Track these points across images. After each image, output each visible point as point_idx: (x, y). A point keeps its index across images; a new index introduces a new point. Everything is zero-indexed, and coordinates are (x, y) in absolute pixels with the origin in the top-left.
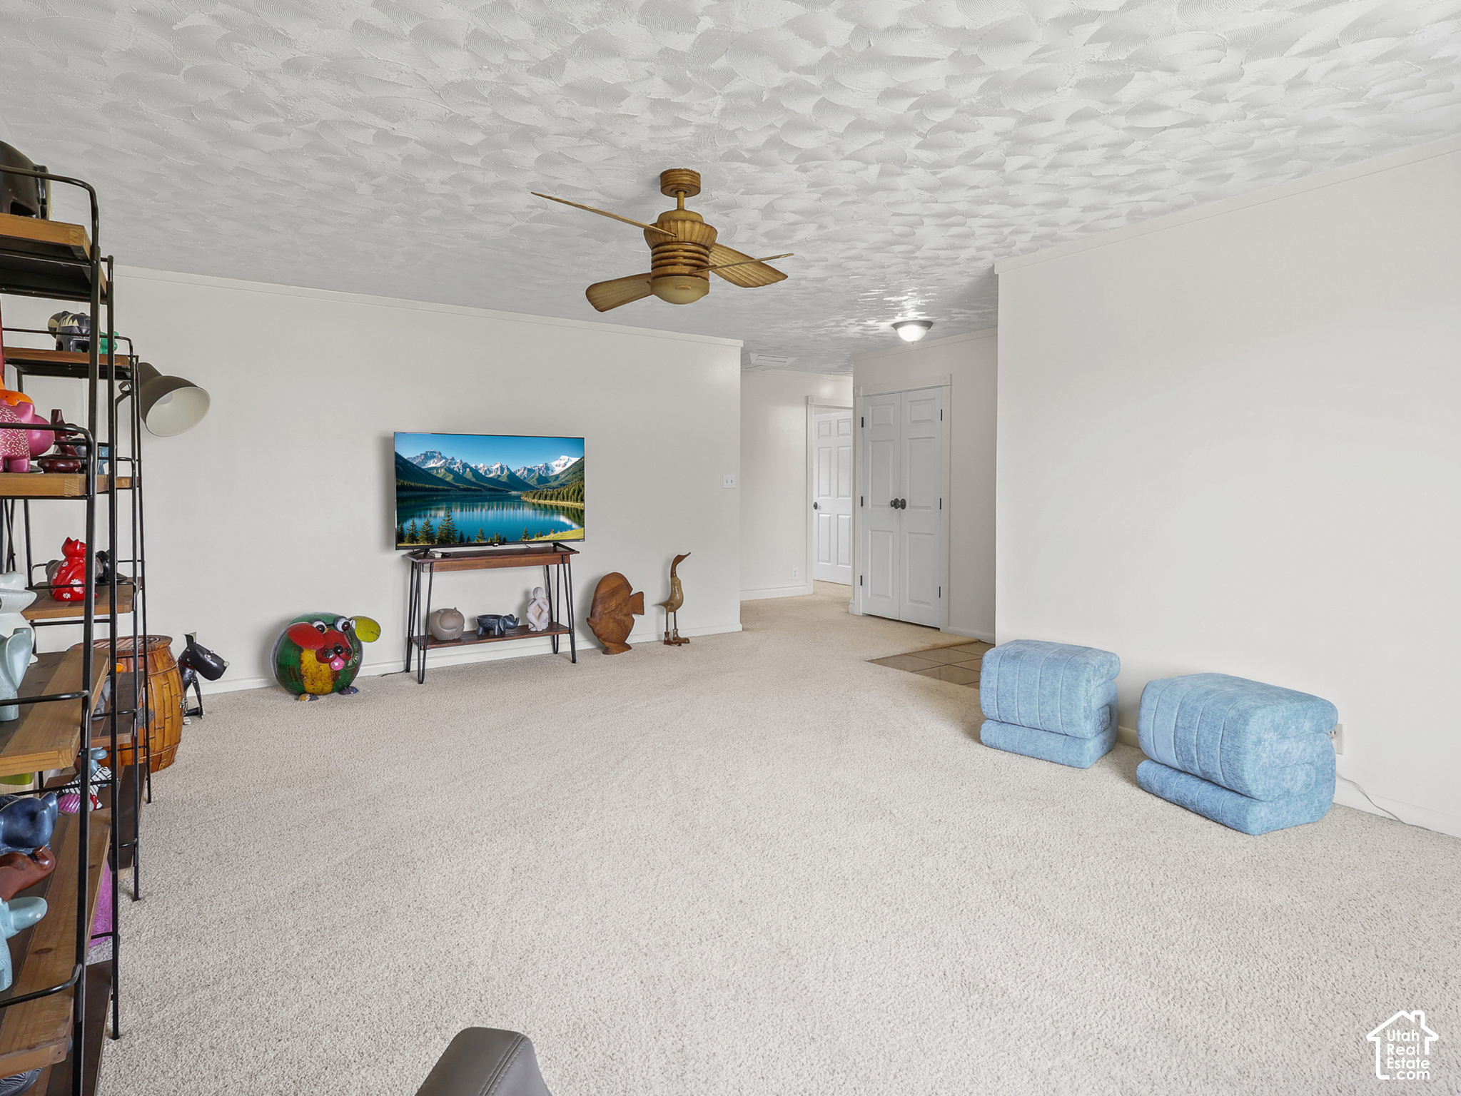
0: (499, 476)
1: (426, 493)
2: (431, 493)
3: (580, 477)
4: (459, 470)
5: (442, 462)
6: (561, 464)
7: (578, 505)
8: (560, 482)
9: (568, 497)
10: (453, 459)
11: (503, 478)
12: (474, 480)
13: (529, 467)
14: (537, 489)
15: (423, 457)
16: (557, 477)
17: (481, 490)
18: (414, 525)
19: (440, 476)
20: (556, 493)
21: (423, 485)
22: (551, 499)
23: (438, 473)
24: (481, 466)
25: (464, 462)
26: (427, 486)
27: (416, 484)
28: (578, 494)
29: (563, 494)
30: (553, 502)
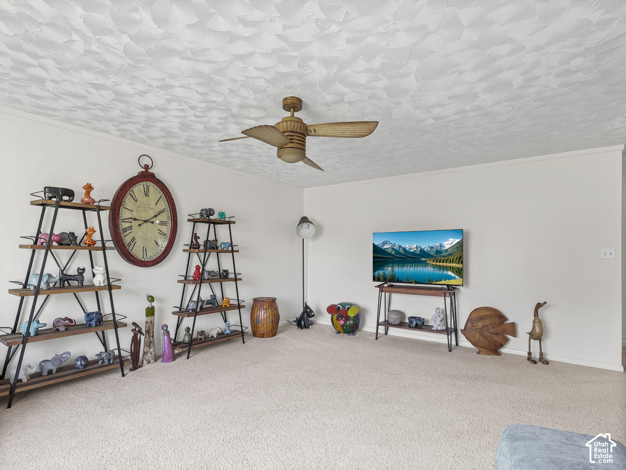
0: (416, 251)
1: (383, 260)
2: (386, 259)
3: (461, 250)
4: (397, 249)
5: (390, 246)
6: (449, 243)
7: (460, 266)
8: (449, 253)
9: (453, 261)
10: (395, 244)
11: (418, 252)
12: (404, 253)
13: (431, 246)
14: (435, 257)
15: (382, 243)
16: (447, 250)
17: (407, 258)
18: (379, 273)
19: (389, 252)
20: (446, 259)
21: (382, 256)
22: (443, 262)
23: (388, 250)
24: (407, 246)
25: (399, 245)
26: (384, 256)
27: (380, 256)
28: (460, 259)
29: (450, 260)
30: (444, 264)
